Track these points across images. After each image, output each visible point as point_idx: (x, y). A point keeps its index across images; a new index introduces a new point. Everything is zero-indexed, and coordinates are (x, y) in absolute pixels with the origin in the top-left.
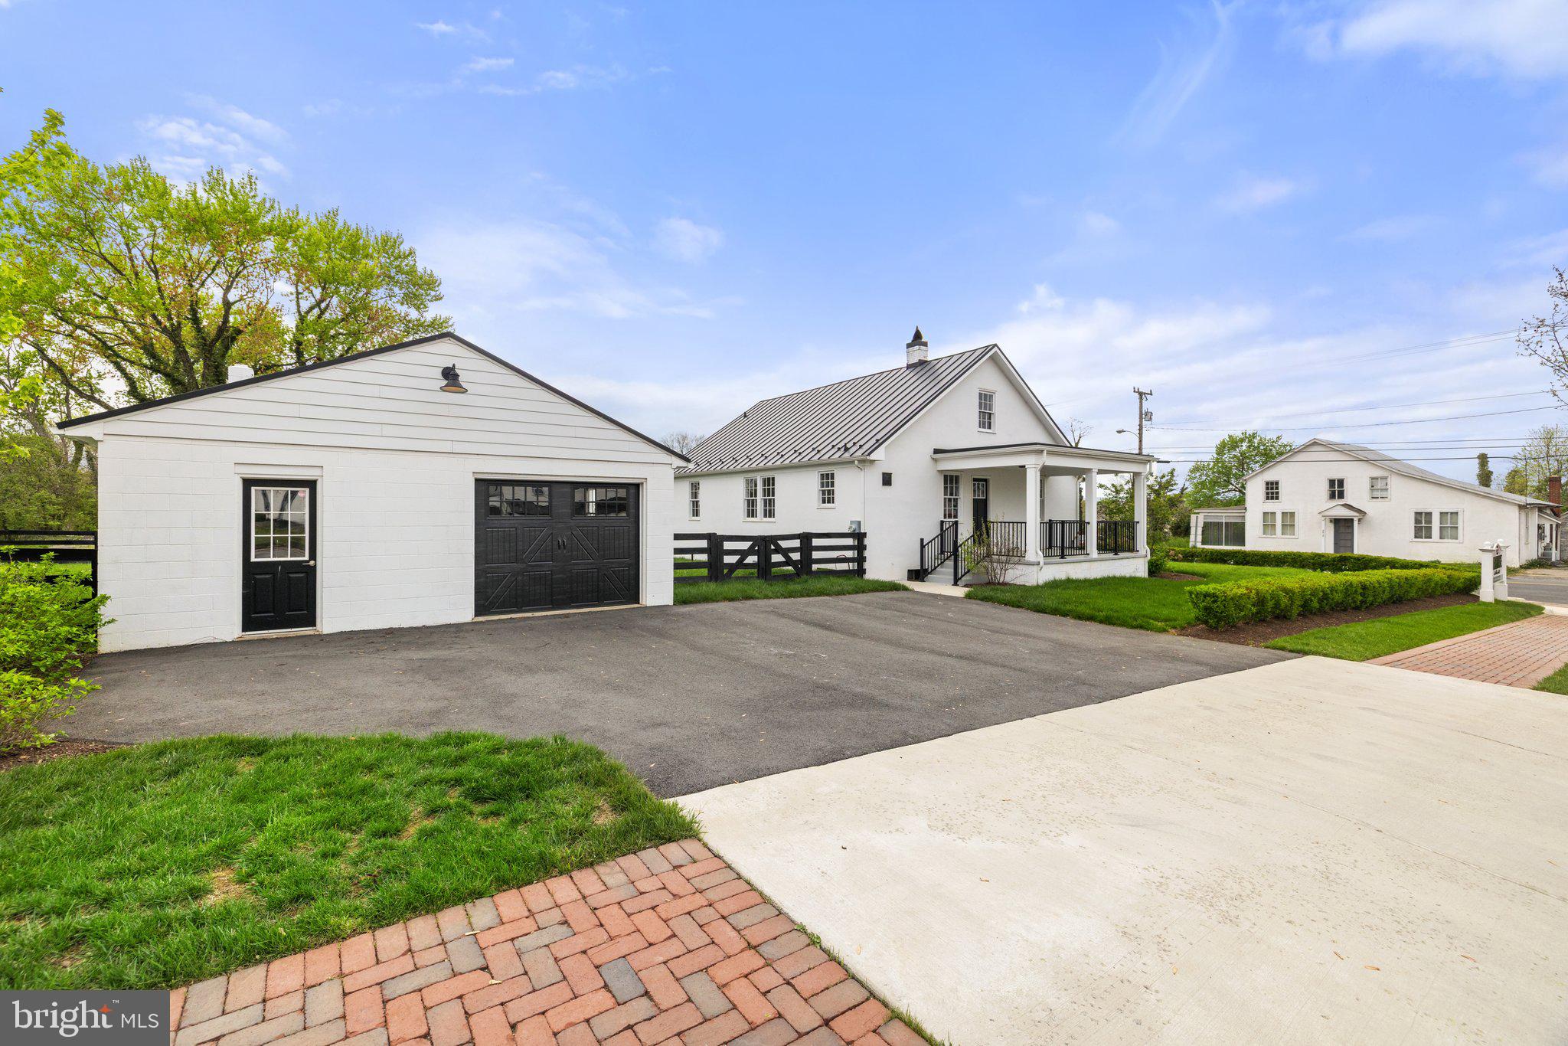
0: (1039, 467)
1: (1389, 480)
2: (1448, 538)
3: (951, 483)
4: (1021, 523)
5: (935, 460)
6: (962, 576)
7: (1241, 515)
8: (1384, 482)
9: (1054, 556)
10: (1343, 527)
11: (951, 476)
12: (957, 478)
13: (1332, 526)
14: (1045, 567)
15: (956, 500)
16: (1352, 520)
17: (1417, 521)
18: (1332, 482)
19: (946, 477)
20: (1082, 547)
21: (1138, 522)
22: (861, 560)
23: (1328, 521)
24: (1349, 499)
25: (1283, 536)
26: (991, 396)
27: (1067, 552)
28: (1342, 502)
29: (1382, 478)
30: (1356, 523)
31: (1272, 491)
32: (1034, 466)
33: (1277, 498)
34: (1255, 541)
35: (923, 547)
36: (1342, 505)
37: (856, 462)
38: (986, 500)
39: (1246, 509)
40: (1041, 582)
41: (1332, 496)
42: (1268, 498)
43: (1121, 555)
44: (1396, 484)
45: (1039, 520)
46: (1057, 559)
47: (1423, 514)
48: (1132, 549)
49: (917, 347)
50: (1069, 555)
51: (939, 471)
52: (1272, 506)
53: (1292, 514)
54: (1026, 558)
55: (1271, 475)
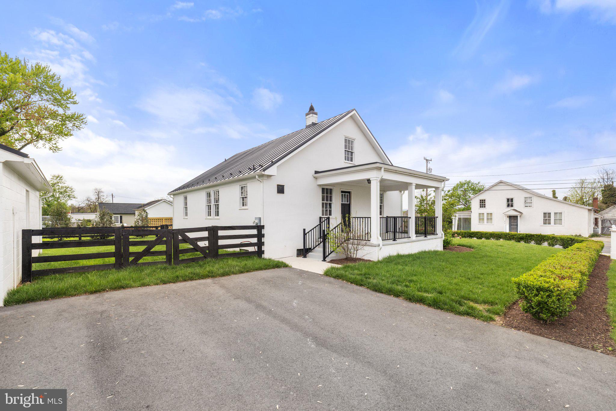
0: (379, 179)
1: (532, 198)
2: (558, 224)
3: (327, 193)
4: (368, 218)
5: (316, 178)
6: (329, 254)
7: (469, 214)
8: (530, 199)
9: (389, 239)
10: (513, 220)
11: (327, 189)
12: (331, 190)
13: (508, 219)
14: (383, 247)
15: (330, 205)
16: (517, 216)
17: (545, 217)
18: (508, 200)
19: (323, 189)
20: (406, 232)
21: (437, 217)
22: (260, 244)
23: (507, 217)
24: (515, 207)
25: (487, 224)
26: (352, 142)
27: (397, 235)
28: (512, 208)
29: (529, 198)
30: (519, 217)
31: (483, 204)
32: (375, 179)
33: (485, 207)
34: (476, 227)
35: (305, 234)
36: (513, 210)
37: (257, 177)
38: (350, 204)
39: (471, 212)
40: (381, 258)
41: (508, 206)
42: (481, 207)
43: (429, 237)
44: (535, 200)
45: (379, 216)
46: (391, 242)
47: (547, 214)
48: (434, 233)
49: (311, 115)
50: (398, 238)
51: (318, 185)
52: (482, 210)
53: (491, 214)
54: (371, 242)
55: (482, 197)
